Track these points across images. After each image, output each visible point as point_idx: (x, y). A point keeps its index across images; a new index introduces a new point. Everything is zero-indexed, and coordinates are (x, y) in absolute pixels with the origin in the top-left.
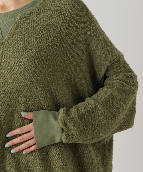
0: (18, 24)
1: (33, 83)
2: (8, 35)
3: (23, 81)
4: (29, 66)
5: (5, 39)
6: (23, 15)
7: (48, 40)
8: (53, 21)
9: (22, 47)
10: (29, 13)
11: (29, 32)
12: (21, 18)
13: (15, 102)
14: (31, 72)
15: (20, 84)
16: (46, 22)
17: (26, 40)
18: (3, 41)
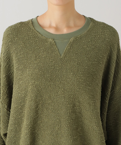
0: (72, 45)
1: (86, 92)
2: (64, 53)
3: (79, 90)
4: (84, 80)
5: (62, 56)
6: (75, 38)
7: (95, 60)
8: (99, 45)
9: (77, 64)
10: (80, 37)
11: (81, 52)
12: (73, 41)
13: (72, 105)
14: (85, 84)
15: (76, 92)
16: (93, 45)
17: (79, 59)
18: (61, 57)
